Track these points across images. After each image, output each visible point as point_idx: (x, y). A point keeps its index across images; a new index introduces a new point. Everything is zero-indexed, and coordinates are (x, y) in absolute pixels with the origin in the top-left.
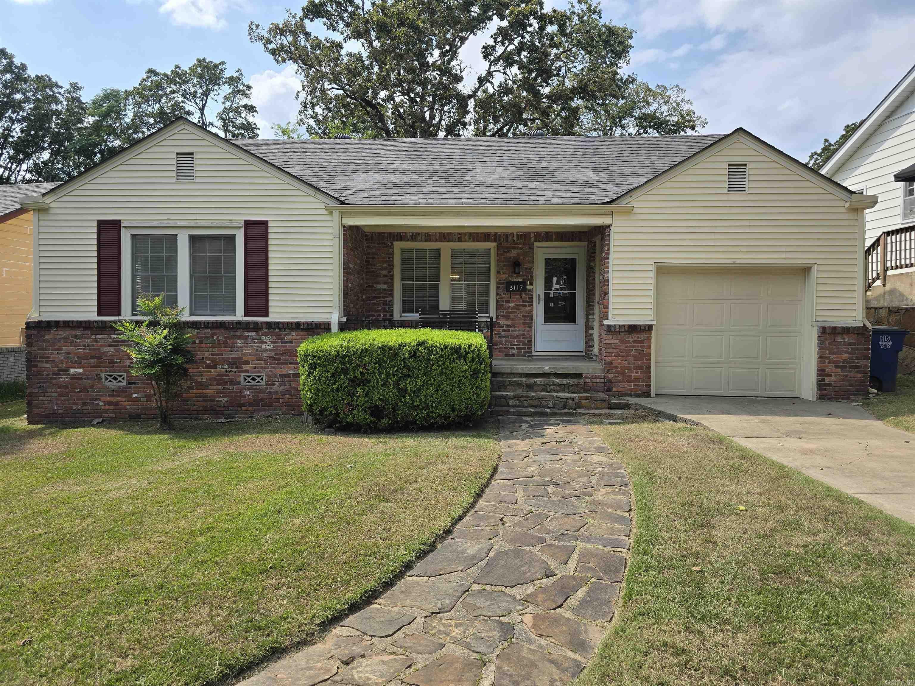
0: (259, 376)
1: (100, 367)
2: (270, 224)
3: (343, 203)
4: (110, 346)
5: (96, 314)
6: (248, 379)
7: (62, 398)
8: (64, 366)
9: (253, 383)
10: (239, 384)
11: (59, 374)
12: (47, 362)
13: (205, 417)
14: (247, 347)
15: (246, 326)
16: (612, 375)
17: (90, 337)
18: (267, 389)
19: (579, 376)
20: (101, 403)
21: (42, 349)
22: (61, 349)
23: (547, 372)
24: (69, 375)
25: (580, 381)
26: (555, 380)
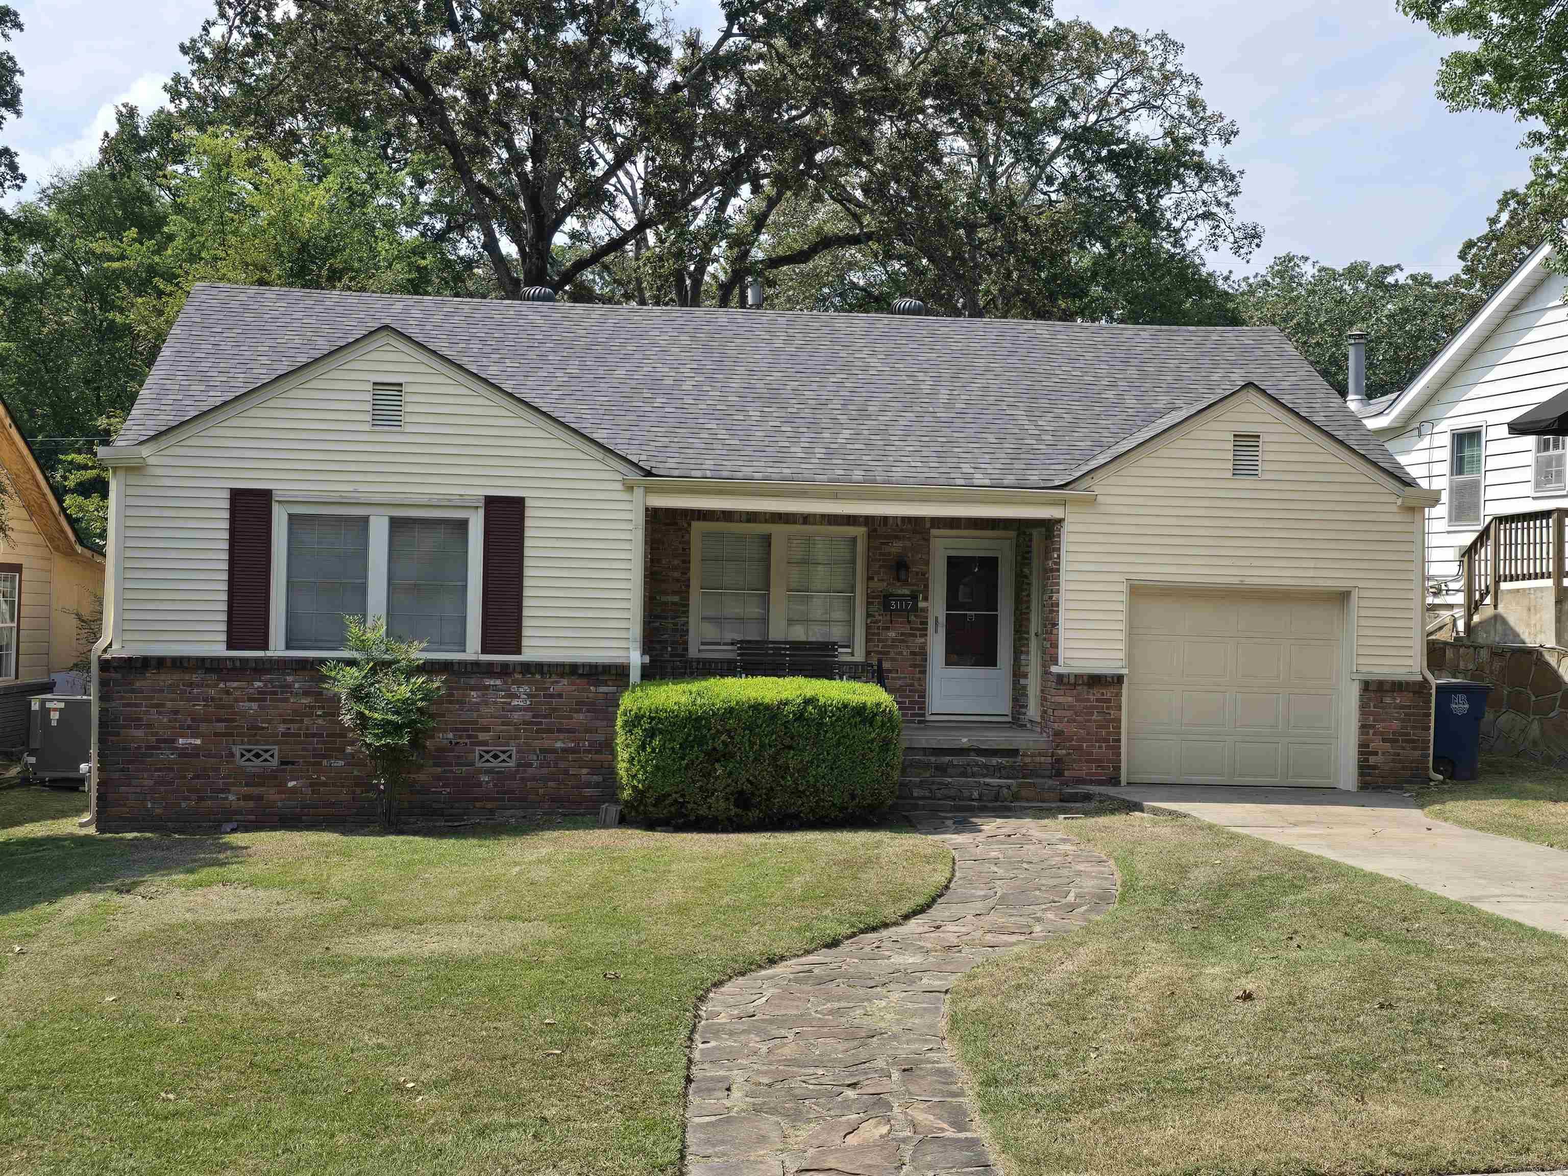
0: (504, 752)
1: (232, 735)
2: (528, 503)
3: (649, 474)
4: (251, 700)
5: (224, 646)
6: (487, 757)
7: (162, 788)
8: (168, 733)
9: (494, 763)
10: (472, 764)
11: (160, 749)
12: (138, 727)
13: (412, 820)
14: (486, 704)
15: (489, 669)
16: (1064, 752)
17: (216, 685)
18: (517, 772)
19: (1014, 753)
20: (231, 797)
21: (129, 705)
22: (163, 705)
23: (965, 746)
24: (177, 748)
25: (1012, 760)
26: (978, 759)
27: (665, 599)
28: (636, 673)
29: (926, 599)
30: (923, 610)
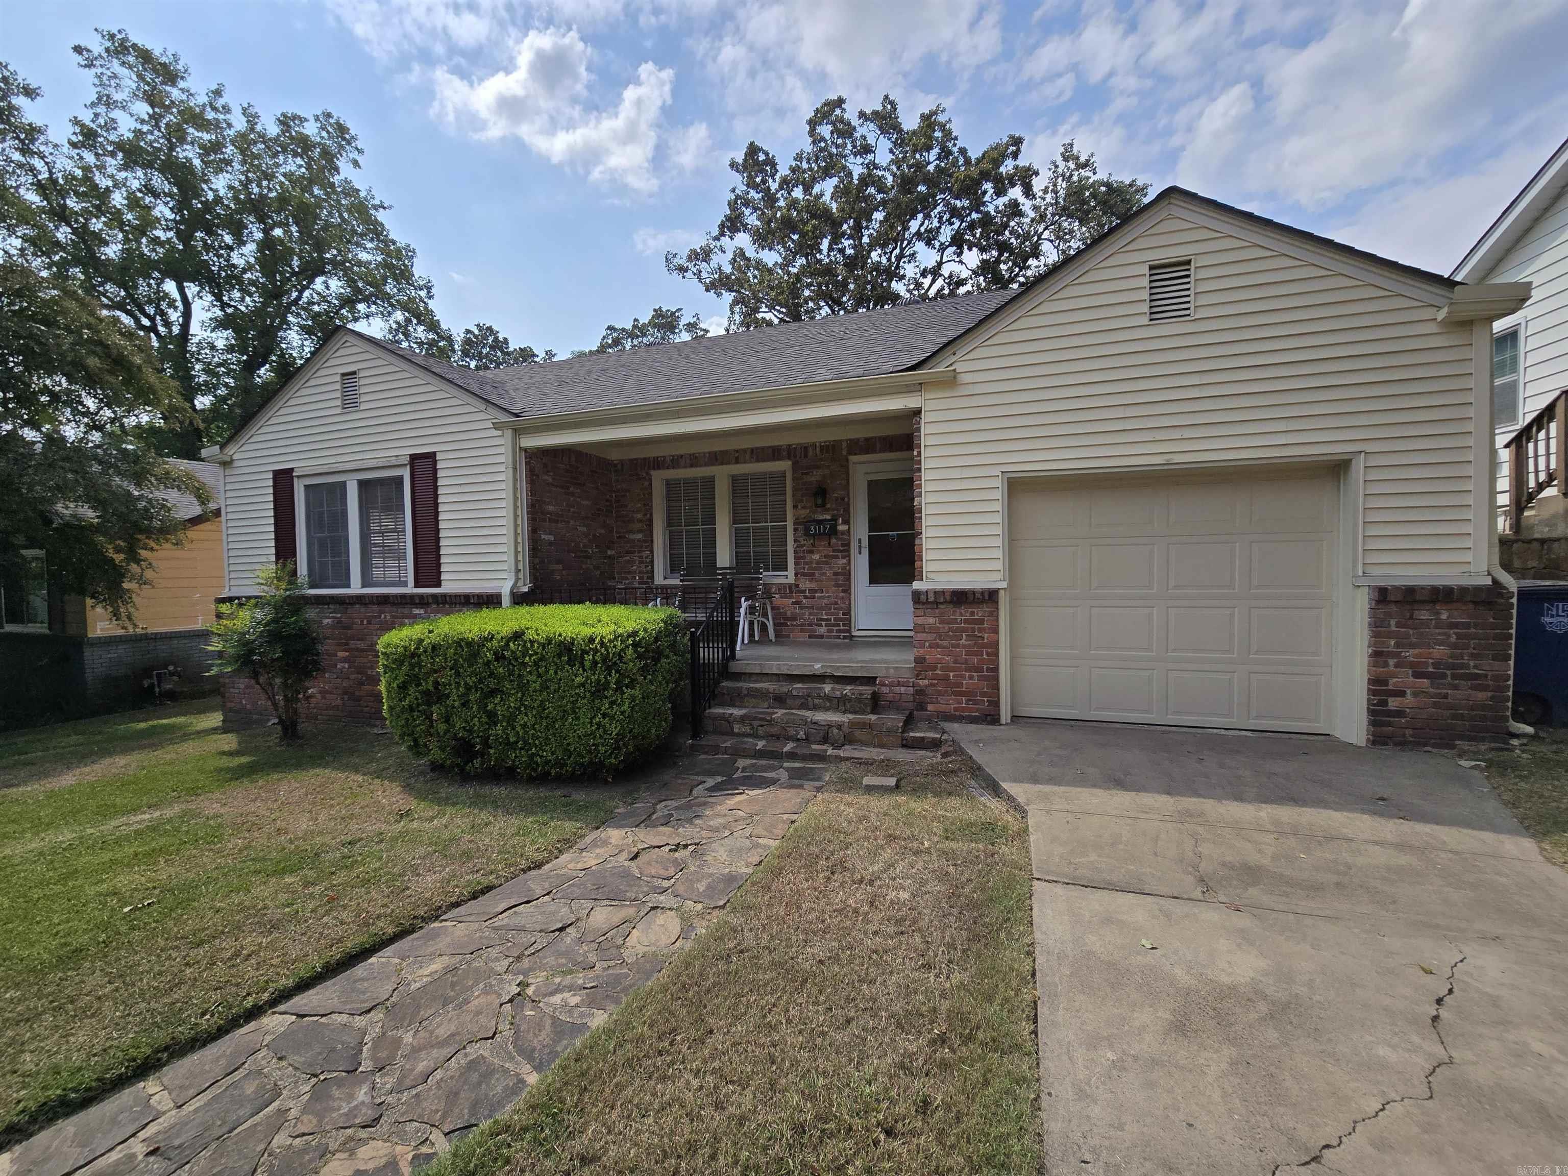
2: (438, 457)
3: (516, 416)
15: (412, 601)
16: (927, 682)
19: (871, 680)
23: (817, 673)
25: (867, 690)
26: (827, 688)
27: (632, 536)
28: (506, 601)
29: (847, 522)
30: (843, 533)
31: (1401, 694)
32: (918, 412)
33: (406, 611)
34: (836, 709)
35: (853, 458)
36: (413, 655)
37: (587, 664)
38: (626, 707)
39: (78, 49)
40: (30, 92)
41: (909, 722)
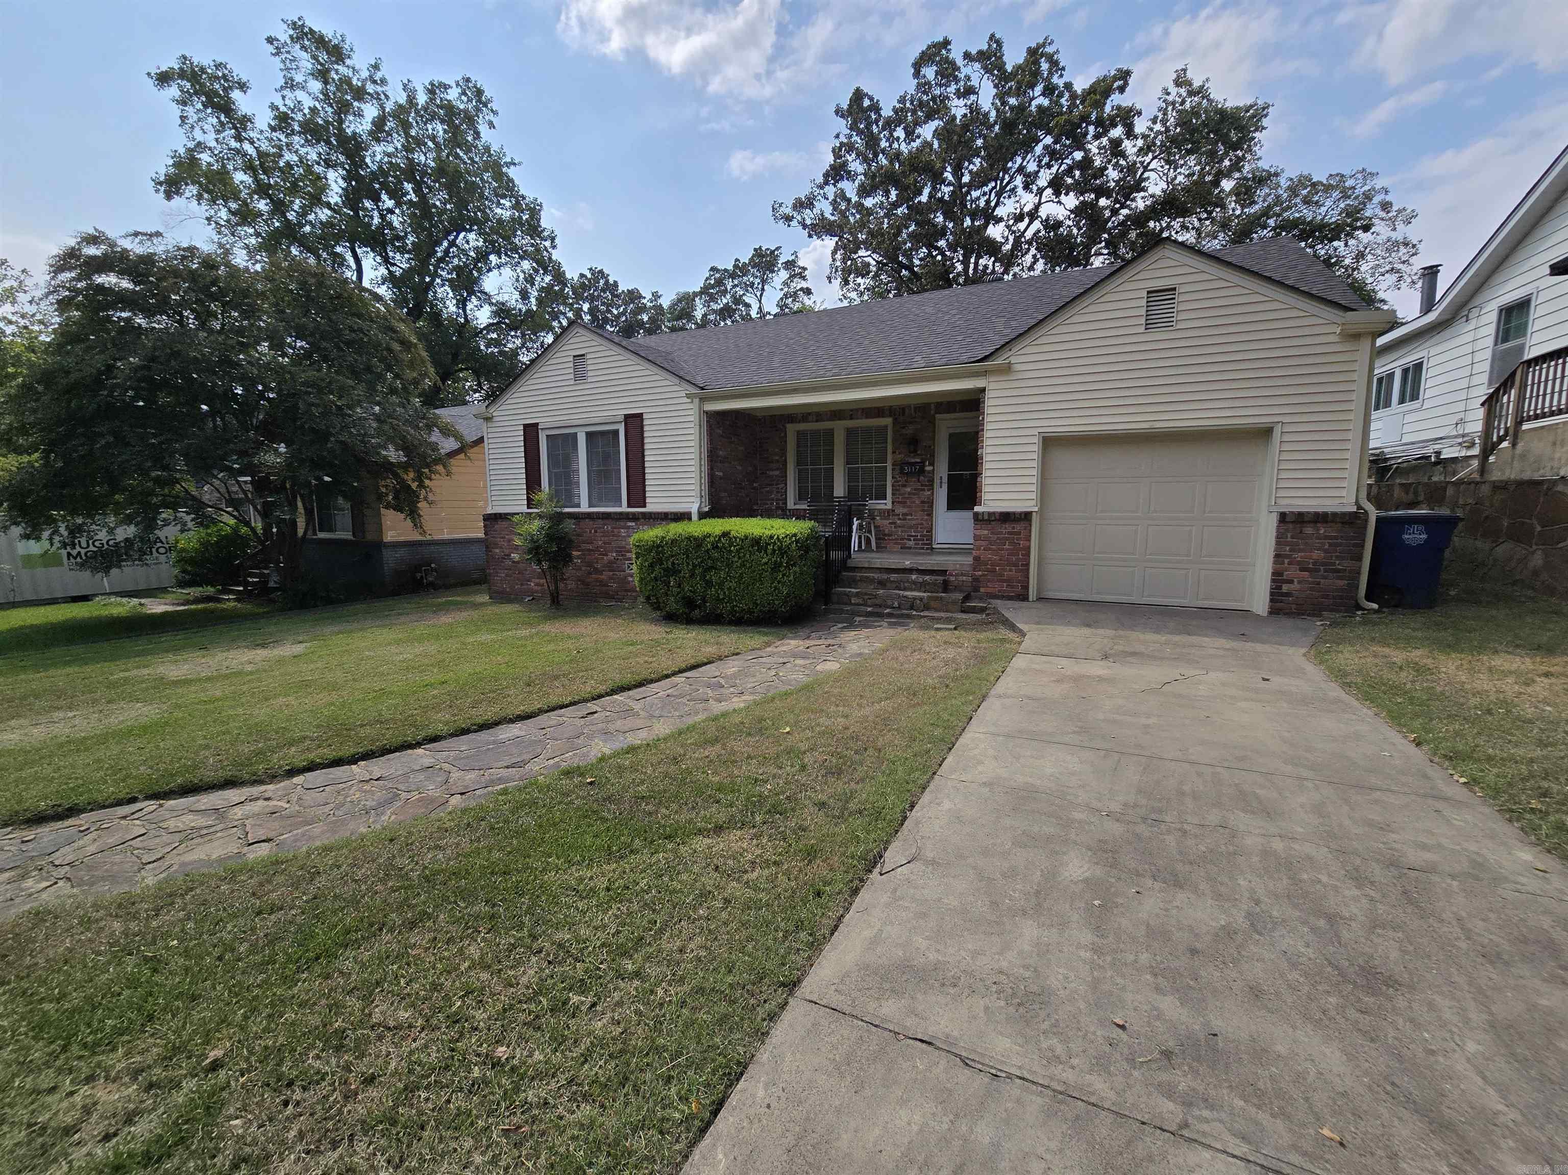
2: (645, 416)
3: (702, 389)
5: (525, 506)
6: (632, 567)
7: (508, 579)
8: (507, 552)
10: (626, 571)
11: (505, 559)
12: (498, 548)
13: (601, 600)
14: (629, 536)
15: (628, 517)
16: (981, 573)
19: (943, 572)
20: (533, 584)
21: (495, 537)
22: (505, 537)
23: (906, 567)
24: (512, 559)
25: (940, 578)
26: (914, 577)
27: (771, 473)
28: (695, 517)
29: (932, 464)
30: (929, 472)
31: (1291, 582)
32: (983, 390)
33: (622, 524)
34: (919, 591)
35: (938, 416)
36: (658, 546)
37: (769, 552)
38: (791, 578)
39: (270, 40)
40: (243, 87)
41: (967, 598)
